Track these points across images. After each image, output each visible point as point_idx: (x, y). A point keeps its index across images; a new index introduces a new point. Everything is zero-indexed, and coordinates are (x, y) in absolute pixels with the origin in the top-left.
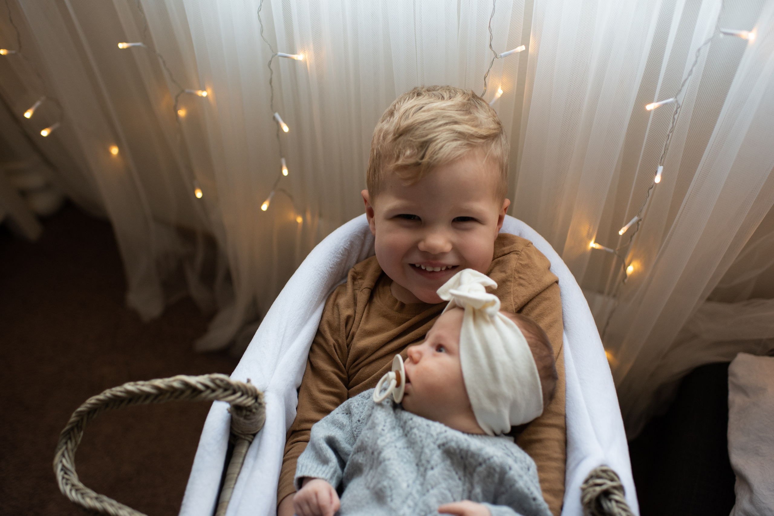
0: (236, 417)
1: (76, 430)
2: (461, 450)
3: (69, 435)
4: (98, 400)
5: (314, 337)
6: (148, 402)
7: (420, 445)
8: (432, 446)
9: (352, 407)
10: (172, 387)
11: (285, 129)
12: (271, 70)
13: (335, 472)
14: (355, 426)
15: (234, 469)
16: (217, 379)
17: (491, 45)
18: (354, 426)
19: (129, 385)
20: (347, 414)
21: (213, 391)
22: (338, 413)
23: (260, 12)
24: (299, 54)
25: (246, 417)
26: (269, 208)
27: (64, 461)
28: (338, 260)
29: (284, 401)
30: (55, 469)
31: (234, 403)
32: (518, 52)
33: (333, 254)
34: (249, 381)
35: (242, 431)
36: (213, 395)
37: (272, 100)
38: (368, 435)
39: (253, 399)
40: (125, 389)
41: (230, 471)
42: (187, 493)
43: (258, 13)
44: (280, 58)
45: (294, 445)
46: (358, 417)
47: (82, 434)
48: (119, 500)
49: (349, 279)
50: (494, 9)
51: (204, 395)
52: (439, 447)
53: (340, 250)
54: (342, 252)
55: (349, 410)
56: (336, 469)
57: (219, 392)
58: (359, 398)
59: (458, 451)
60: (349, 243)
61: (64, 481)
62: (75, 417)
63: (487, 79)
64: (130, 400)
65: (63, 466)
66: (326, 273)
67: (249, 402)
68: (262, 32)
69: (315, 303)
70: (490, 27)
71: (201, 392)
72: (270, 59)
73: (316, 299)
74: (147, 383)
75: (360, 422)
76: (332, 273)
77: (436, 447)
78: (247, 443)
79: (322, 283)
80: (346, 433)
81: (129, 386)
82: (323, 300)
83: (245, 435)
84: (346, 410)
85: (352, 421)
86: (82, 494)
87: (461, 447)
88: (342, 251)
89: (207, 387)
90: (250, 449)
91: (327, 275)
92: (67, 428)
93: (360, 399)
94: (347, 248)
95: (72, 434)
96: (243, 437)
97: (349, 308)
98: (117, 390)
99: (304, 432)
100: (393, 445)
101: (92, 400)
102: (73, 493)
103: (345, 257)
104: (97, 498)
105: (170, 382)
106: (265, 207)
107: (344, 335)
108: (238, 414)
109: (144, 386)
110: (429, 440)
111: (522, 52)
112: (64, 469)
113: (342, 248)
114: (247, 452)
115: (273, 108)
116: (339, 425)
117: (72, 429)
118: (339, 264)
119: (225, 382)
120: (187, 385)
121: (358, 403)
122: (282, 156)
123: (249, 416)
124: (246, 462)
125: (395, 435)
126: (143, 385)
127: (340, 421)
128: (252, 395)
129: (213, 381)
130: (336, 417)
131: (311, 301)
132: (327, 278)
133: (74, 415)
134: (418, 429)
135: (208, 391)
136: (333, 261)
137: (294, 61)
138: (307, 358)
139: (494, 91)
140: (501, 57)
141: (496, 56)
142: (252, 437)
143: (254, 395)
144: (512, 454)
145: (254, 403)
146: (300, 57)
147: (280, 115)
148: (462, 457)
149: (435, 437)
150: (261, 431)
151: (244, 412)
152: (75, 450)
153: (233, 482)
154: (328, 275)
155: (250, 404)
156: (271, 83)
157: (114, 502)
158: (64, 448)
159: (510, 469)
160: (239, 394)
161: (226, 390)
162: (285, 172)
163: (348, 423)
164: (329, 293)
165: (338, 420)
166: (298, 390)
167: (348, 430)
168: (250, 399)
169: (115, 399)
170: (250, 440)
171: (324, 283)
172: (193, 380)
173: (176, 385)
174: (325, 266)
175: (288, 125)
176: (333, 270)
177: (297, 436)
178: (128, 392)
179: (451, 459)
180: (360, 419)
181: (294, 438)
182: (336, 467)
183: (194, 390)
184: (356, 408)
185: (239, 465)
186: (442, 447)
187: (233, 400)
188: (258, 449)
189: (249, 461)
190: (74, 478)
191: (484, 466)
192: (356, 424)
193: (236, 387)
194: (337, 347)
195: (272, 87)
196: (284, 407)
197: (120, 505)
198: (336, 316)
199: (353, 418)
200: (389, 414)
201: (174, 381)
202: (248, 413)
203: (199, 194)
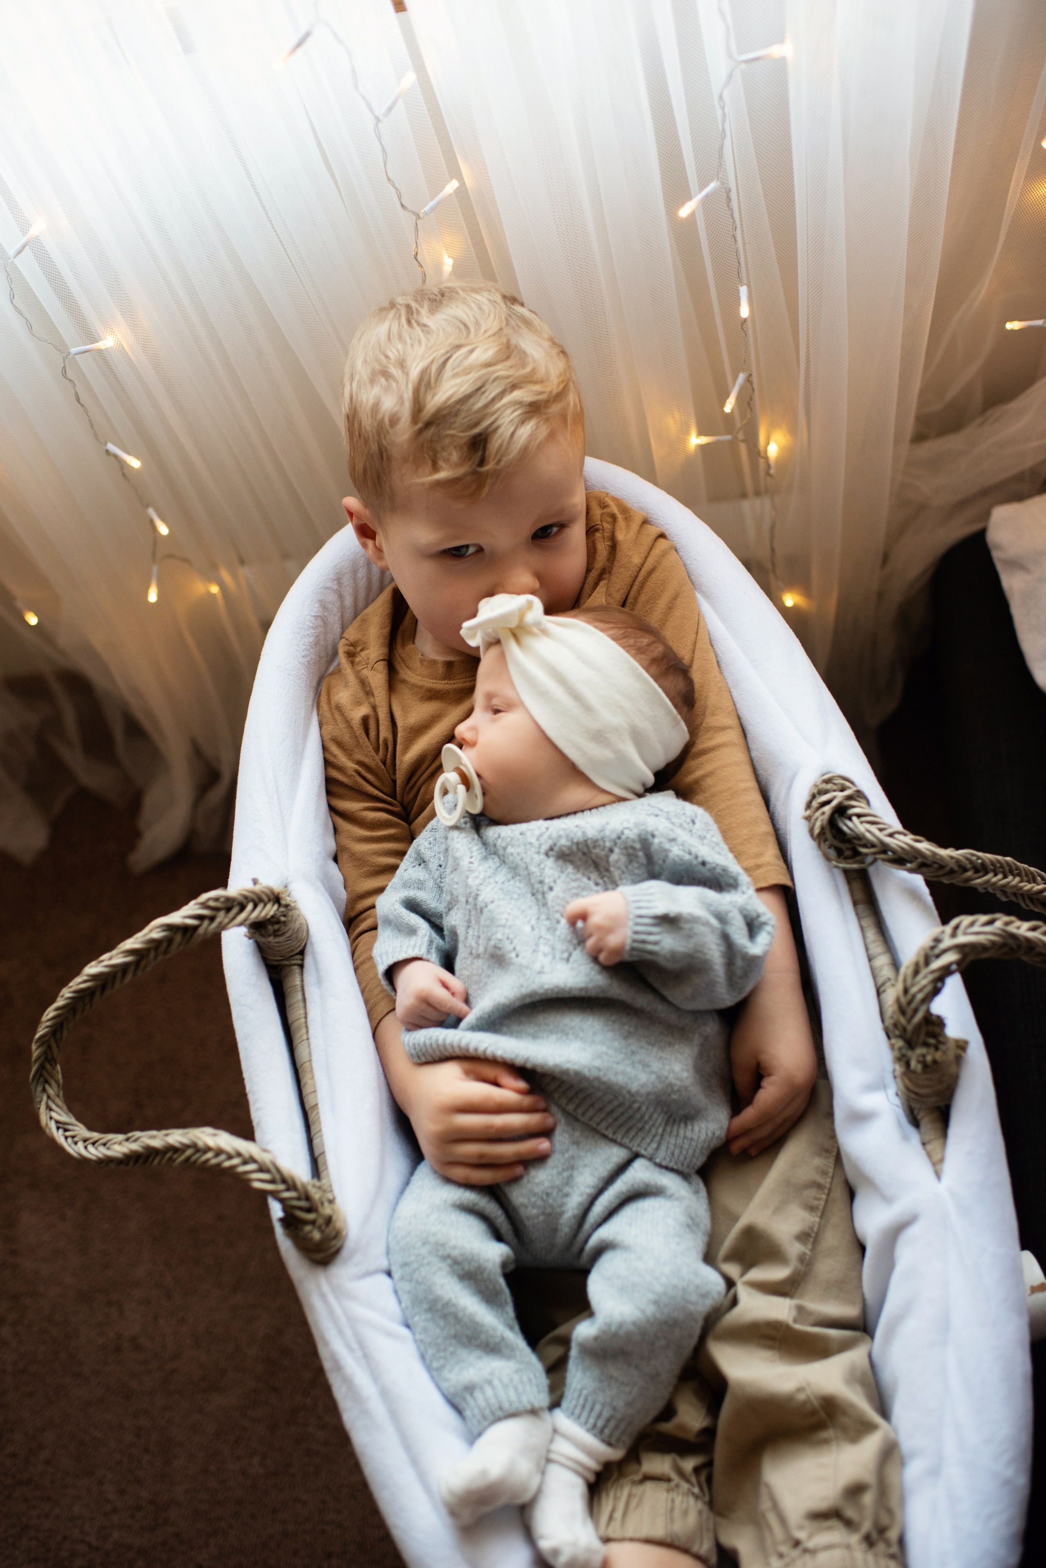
0: (262, 940)
1: (48, 1066)
2: (578, 844)
3: (43, 1077)
4: (57, 1009)
5: (324, 771)
6: (129, 977)
7: (523, 865)
8: (537, 858)
9: (422, 850)
10: (152, 941)
11: (135, 463)
12: (70, 380)
13: (431, 942)
14: (438, 875)
15: (296, 1013)
16: (209, 900)
17: (402, 205)
18: (436, 877)
19: (91, 967)
20: (420, 865)
21: (212, 919)
22: (407, 869)
23: (15, 299)
24: (105, 339)
25: (276, 934)
26: (160, 595)
27: (54, 1115)
28: (311, 639)
29: (321, 886)
30: (47, 1131)
31: (248, 922)
32: (450, 195)
33: (298, 634)
34: (255, 882)
35: (281, 956)
36: (215, 925)
37: (92, 427)
38: (456, 880)
39: (273, 905)
40: (88, 975)
41: (291, 1018)
42: (246, 1075)
43: (12, 302)
44: (76, 356)
45: (357, 941)
46: (437, 862)
47: (59, 1067)
48: (159, 1128)
49: (342, 658)
50: (384, 150)
51: (201, 931)
52: (547, 854)
53: (307, 623)
54: (311, 625)
55: (421, 858)
56: (430, 936)
57: (221, 917)
58: (427, 833)
59: (574, 848)
60: (317, 605)
61: (70, 1140)
62: (37, 1049)
63: (418, 258)
64: (103, 987)
65: (57, 1122)
66: (299, 669)
67: (270, 910)
68: (30, 328)
69: (303, 721)
70: (389, 179)
71: (195, 928)
72: (62, 365)
73: (303, 715)
74: (114, 952)
75: (443, 867)
76: (309, 664)
77: (543, 857)
78: (296, 969)
79: (300, 687)
80: (430, 891)
81: (93, 969)
82: (312, 710)
83: (288, 959)
84: (416, 859)
85: (431, 872)
86: (104, 1144)
87: (575, 840)
88: (311, 622)
89: (200, 918)
90: (305, 975)
91: (303, 671)
92: (34, 1069)
93: (429, 835)
94: (317, 614)
95: (45, 1073)
96: (287, 963)
97: (361, 704)
98: (78, 983)
99: (365, 914)
100: (492, 880)
101: (50, 1013)
102: (91, 1148)
103: (320, 629)
104: (127, 1140)
105: (145, 935)
106: (153, 596)
107: (371, 749)
108: (262, 935)
109: (114, 958)
110: (532, 852)
111: (457, 191)
112: (60, 1125)
113: (308, 618)
114: (302, 981)
115: (99, 438)
116: (416, 885)
117: (42, 1067)
118: (316, 644)
119: (222, 900)
120: (170, 927)
121: (429, 842)
122: (147, 507)
123: (279, 930)
124: (307, 996)
125: (490, 867)
126: (110, 959)
127: (414, 879)
128: (269, 900)
129: (204, 905)
130: (406, 876)
131: (295, 722)
132: (305, 675)
133: (34, 1047)
134: (513, 846)
135: (206, 923)
136: (304, 644)
137: (100, 351)
138: (328, 808)
139: (438, 267)
140: (426, 214)
141: (418, 217)
142: (299, 957)
143: (272, 897)
144: (661, 810)
145: (278, 910)
146: (107, 342)
147: (114, 444)
148: (584, 854)
149: (536, 844)
150: (308, 942)
151: (270, 928)
152: (61, 1093)
153: (304, 1030)
154: (305, 670)
155: (272, 913)
156: (78, 400)
157: (154, 1133)
158: (45, 1098)
159: (653, 836)
160: (250, 906)
161: (228, 910)
162: (163, 529)
163: (427, 876)
164: (318, 695)
165: (410, 879)
166: (335, 859)
167: (431, 885)
168: (269, 906)
169: (82, 996)
170: (299, 962)
171: (304, 685)
172: (176, 918)
173: (157, 935)
174: (294, 659)
175: (137, 457)
176: (309, 659)
177: (357, 926)
178: (94, 977)
179: (572, 862)
180: (441, 863)
181: (354, 930)
182: (431, 934)
183: (185, 930)
184: (428, 848)
185: (301, 1004)
186: (551, 853)
187: (246, 920)
188: (317, 970)
189: (312, 992)
190: (81, 1130)
191: (617, 850)
192: (438, 873)
193: (240, 898)
194: (364, 773)
195: (82, 406)
196: (326, 894)
197: (164, 1132)
198: (342, 725)
199: (430, 866)
200: (473, 839)
201: (151, 931)
202: (276, 927)
203: (32, 620)
